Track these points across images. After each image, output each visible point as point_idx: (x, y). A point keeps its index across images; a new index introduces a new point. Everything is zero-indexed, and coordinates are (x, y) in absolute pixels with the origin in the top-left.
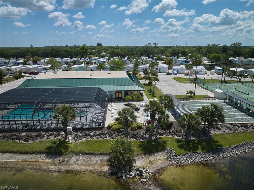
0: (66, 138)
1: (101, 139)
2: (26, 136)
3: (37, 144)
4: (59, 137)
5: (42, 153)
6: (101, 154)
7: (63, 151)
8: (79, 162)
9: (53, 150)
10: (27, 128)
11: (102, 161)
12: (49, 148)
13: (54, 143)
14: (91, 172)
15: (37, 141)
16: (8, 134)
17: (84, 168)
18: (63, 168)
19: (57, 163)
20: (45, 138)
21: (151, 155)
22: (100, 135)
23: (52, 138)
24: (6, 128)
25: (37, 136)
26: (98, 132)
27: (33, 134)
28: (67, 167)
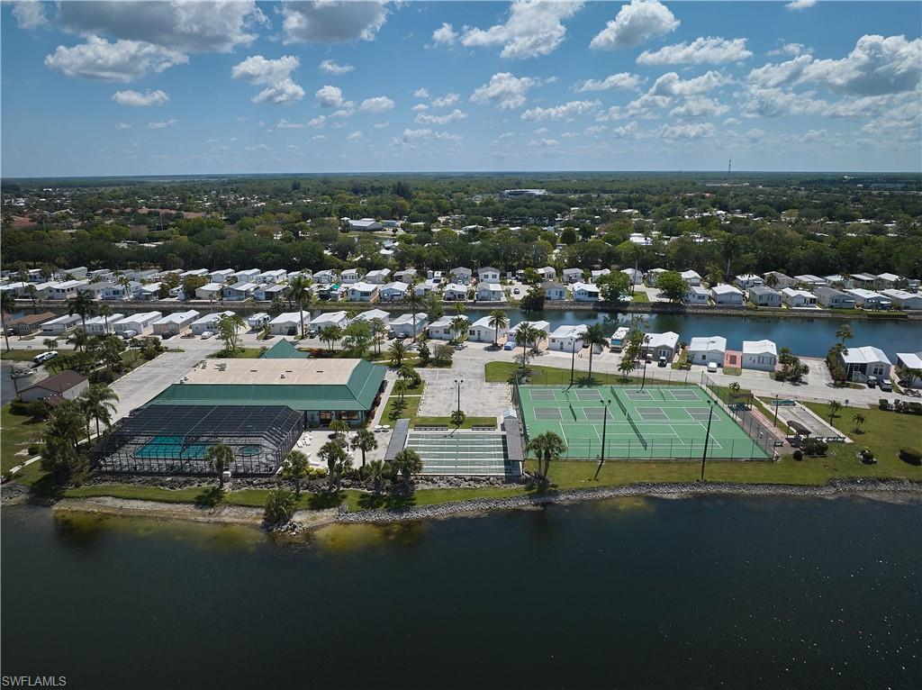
0: (221, 486)
1: (266, 489)
2: (171, 481)
3: (185, 491)
4: (213, 485)
5: (191, 502)
6: (259, 507)
7: (216, 501)
8: (232, 514)
9: (204, 500)
10: (172, 471)
11: (258, 514)
12: (199, 497)
13: (207, 491)
14: (242, 524)
15: (185, 488)
16: (149, 478)
17: (236, 520)
18: (213, 519)
19: (207, 514)
20: (196, 485)
21: (318, 511)
22: (266, 483)
23: (205, 485)
24: (146, 469)
25: (186, 482)
26: (264, 480)
27: (180, 479)
28: (217, 519)
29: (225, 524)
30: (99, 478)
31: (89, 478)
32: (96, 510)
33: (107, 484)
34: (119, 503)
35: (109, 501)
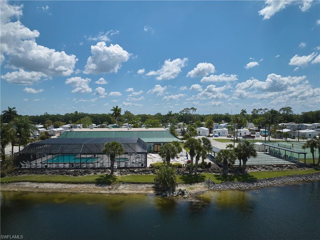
0: (112, 173)
1: (144, 174)
2: (74, 172)
4: (106, 173)
5: (92, 183)
6: (146, 183)
7: (112, 181)
8: (127, 188)
9: (102, 180)
12: (97, 179)
13: (102, 176)
14: (138, 194)
15: (85, 176)
16: (58, 171)
17: (132, 192)
18: (113, 192)
19: (108, 189)
20: (93, 174)
21: (191, 184)
22: (143, 171)
25: (85, 172)
27: (81, 170)
28: (117, 192)
29: (125, 194)
30: (19, 171)
31: (11, 172)
32: (16, 190)
33: (25, 175)
34: (35, 185)
35: (27, 184)
